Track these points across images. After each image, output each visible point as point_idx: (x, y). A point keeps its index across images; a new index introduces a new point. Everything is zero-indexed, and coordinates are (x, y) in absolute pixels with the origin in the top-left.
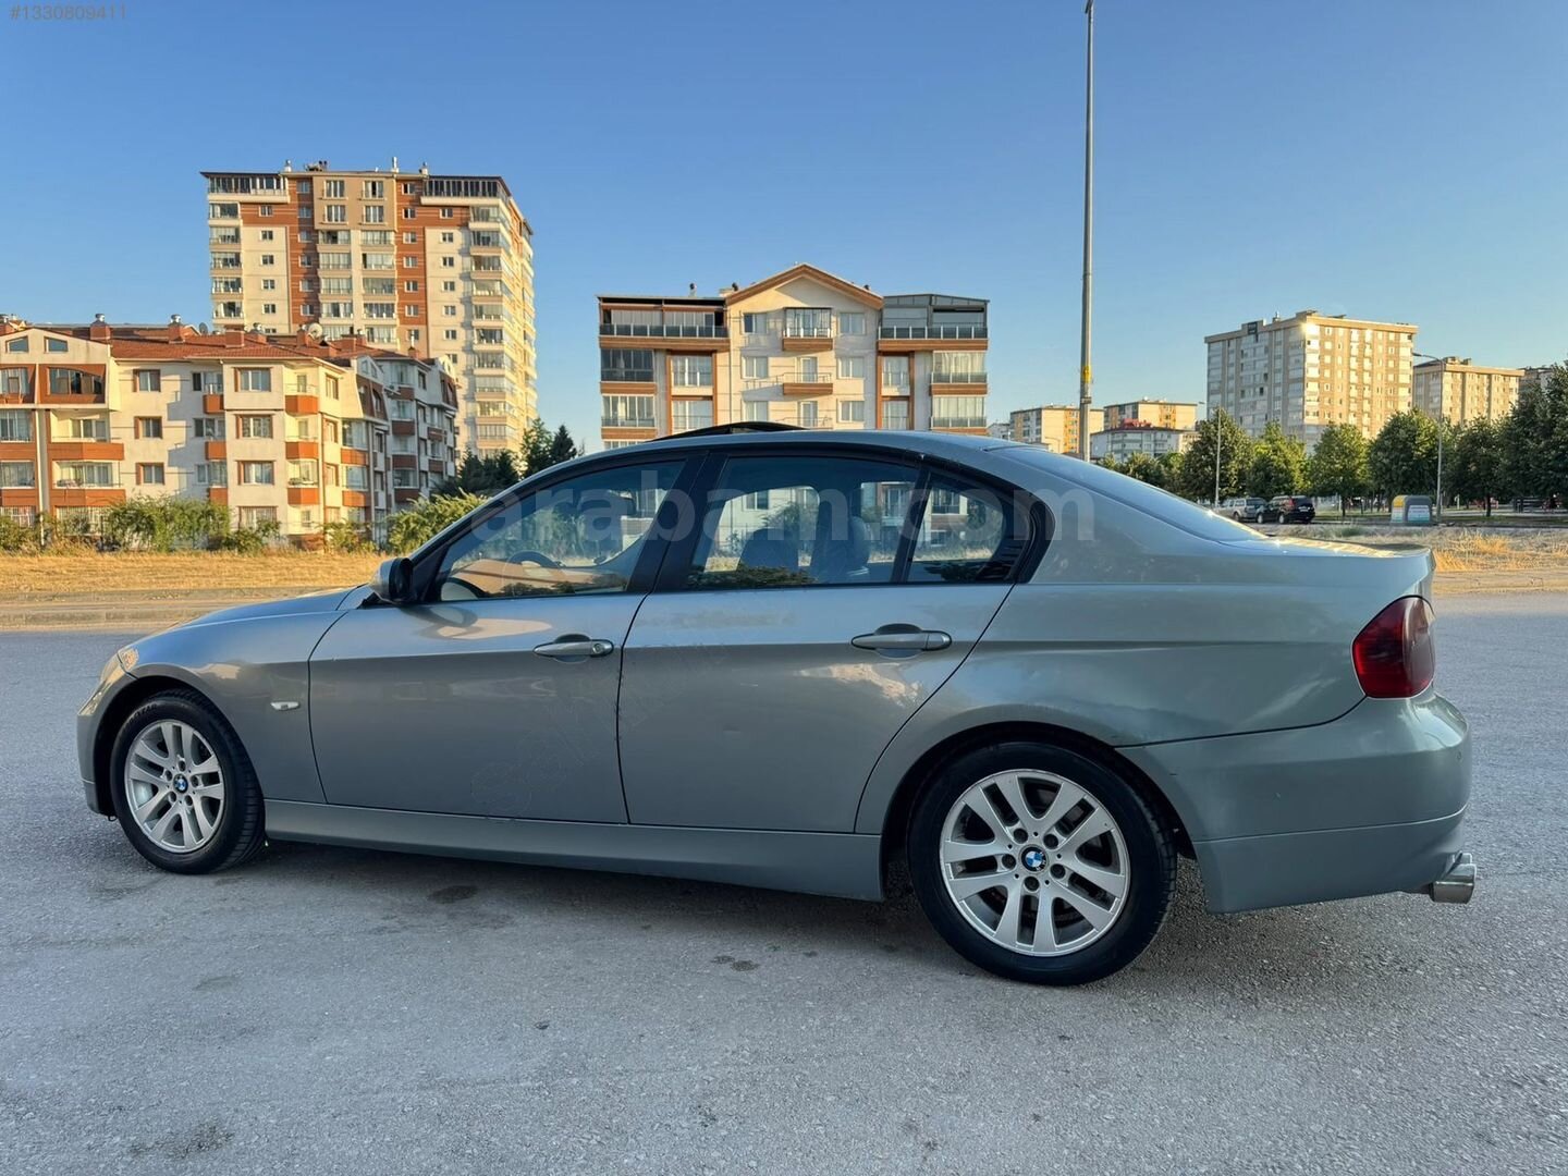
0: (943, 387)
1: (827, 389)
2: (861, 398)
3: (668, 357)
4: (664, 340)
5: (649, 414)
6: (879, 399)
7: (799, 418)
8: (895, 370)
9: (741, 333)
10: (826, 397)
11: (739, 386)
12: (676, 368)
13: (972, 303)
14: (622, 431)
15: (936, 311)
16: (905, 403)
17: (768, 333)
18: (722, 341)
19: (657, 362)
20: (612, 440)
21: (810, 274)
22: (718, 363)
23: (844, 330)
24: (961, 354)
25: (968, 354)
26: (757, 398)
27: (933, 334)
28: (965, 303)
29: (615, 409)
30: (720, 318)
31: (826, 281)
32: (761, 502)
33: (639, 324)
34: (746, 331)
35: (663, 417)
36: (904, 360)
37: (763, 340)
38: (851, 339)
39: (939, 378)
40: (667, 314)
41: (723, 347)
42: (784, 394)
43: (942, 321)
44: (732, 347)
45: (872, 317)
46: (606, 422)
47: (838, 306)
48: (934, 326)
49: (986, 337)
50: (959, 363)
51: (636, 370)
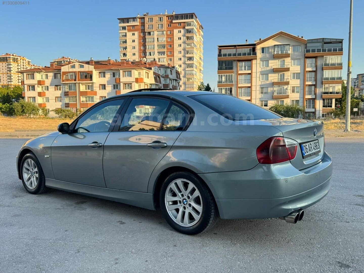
0: (327, 67)
1: (288, 70)
2: (299, 72)
3: (238, 62)
4: (237, 57)
5: (232, 79)
6: (305, 72)
7: (278, 79)
8: (311, 63)
9: (260, 54)
10: (287, 72)
11: (259, 70)
12: (240, 65)
13: (337, 40)
14: (224, 84)
15: (325, 43)
16: (314, 73)
17: (269, 53)
18: (254, 56)
19: (234, 64)
20: (220, 88)
21: (283, 34)
22: (253, 63)
23: (294, 51)
24: (333, 57)
25: (336, 56)
26: (265, 73)
27: (324, 51)
28: (335, 40)
29: (222, 78)
30: (254, 50)
31: (288, 36)
32: (265, 104)
33: (229, 53)
34: (262, 53)
35: (236, 80)
36: (314, 59)
37: (267, 55)
38: (296, 53)
39: (326, 65)
40: (238, 49)
41: (254, 58)
42: (274, 72)
43: (327, 47)
44: (257, 58)
45: (303, 46)
46: (219, 82)
47: (292, 44)
48: (324, 48)
49: (342, 51)
50: (332, 59)
51: (228, 67)
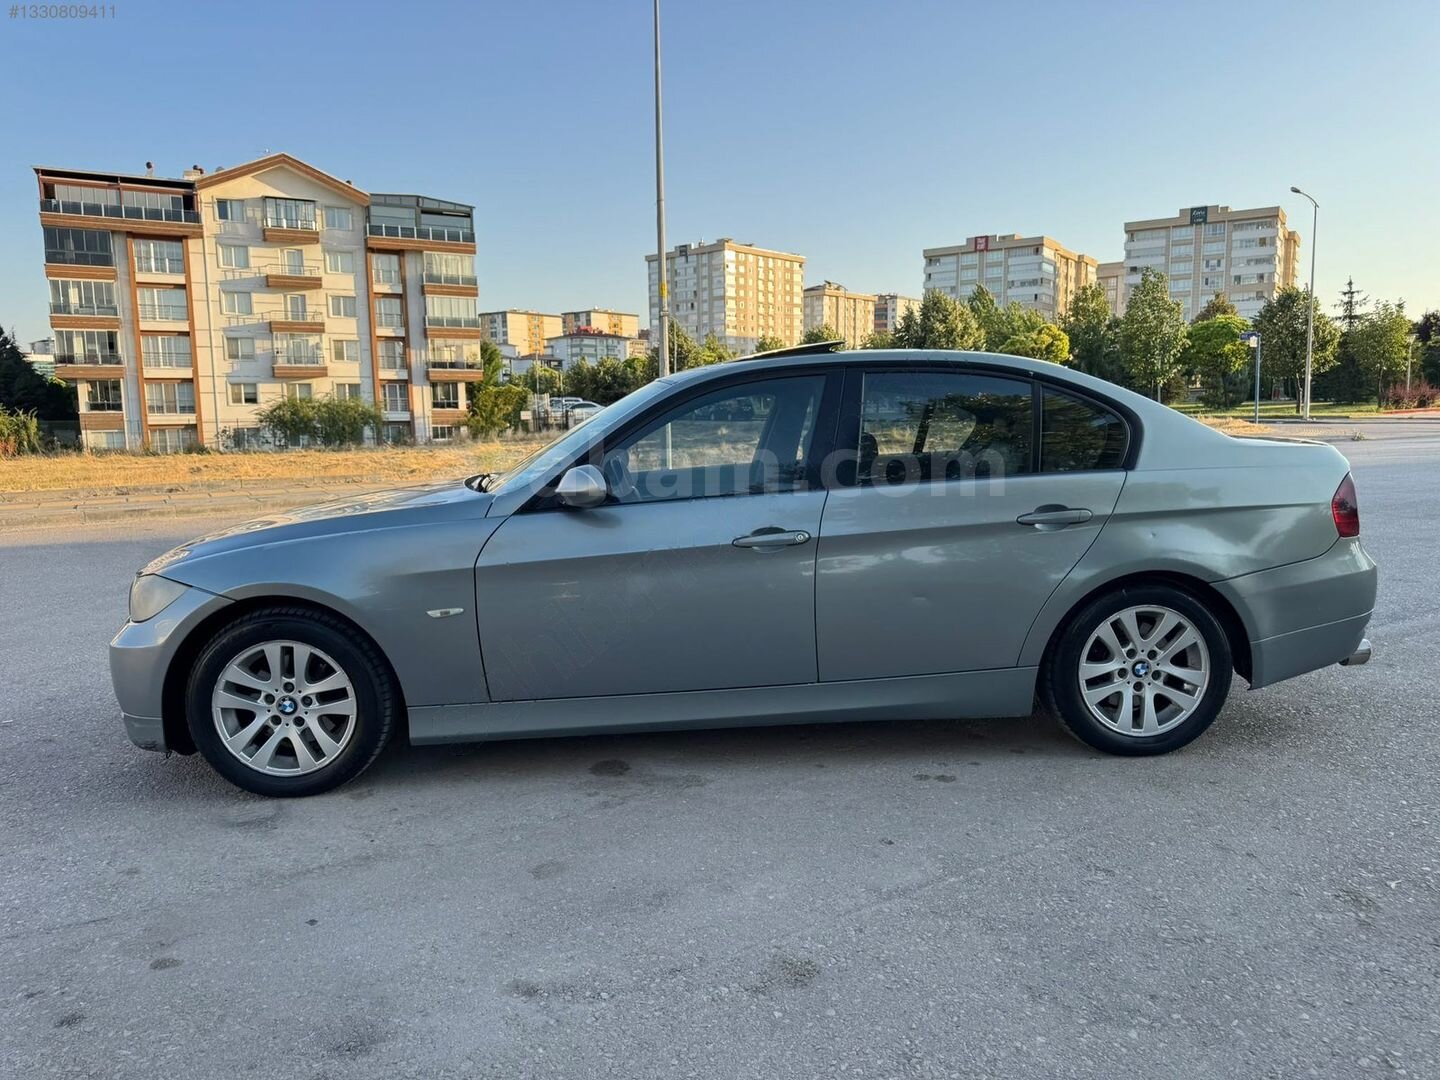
0: (435, 287)
1: (315, 283)
2: (352, 294)
3: (129, 240)
4: (123, 221)
5: (110, 301)
6: (370, 296)
7: (286, 311)
8: (386, 268)
9: (214, 220)
10: (315, 291)
11: (216, 275)
12: (139, 252)
13: (458, 208)
14: (78, 319)
15: (425, 212)
16: (398, 301)
17: (248, 222)
18: (194, 227)
19: (116, 245)
20: (64, 329)
21: (292, 165)
22: (190, 250)
23: (330, 223)
24: (450, 256)
25: (458, 256)
26: (236, 289)
27: (423, 234)
28: (452, 207)
29: (66, 295)
30: (189, 202)
31: (308, 173)
32: (249, 397)
33: (90, 201)
34: (221, 217)
35: (127, 304)
36: (394, 258)
37: (241, 229)
38: (339, 234)
39: (431, 278)
40: (124, 193)
41: (194, 233)
42: (268, 286)
43: (430, 223)
44: (205, 234)
45: (359, 215)
46: (56, 308)
47: (322, 200)
48: (423, 227)
49: (474, 241)
50: (448, 264)
51: (90, 253)
